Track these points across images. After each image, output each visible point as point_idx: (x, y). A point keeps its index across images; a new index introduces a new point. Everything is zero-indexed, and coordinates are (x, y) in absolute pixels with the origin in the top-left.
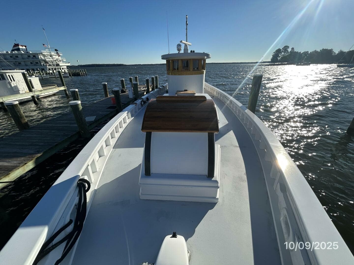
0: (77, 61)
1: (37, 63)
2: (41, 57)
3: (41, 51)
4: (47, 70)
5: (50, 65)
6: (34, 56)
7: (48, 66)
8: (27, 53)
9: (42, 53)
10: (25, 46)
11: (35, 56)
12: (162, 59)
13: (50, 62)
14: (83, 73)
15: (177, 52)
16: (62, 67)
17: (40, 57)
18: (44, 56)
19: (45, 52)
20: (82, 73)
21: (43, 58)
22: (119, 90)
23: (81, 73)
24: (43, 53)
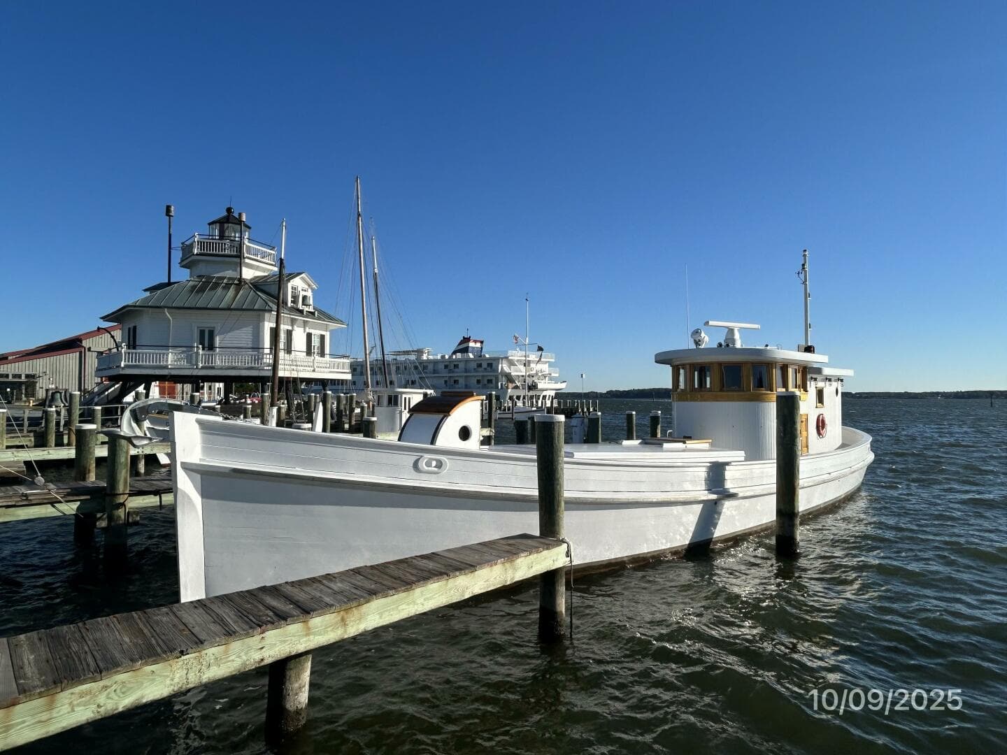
0: (582, 375)
1: (490, 381)
2: (504, 367)
3: (507, 352)
4: (505, 398)
5: (516, 387)
6: (490, 365)
7: (509, 390)
8: (480, 358)
9: (507, 358)
10: (482, 342)
11: (492, 364)
12: (656, 362)
13: (521, 378)
14: (588, 409)
15: (693, 346)
16: (544, 393)
17: (502, 367)
18: (511, 363)
19: (516, 355)
20: (585, 410)
21: (506, 369)
22: (526, 421)
23: (583, 410)
24: (510, 358)
